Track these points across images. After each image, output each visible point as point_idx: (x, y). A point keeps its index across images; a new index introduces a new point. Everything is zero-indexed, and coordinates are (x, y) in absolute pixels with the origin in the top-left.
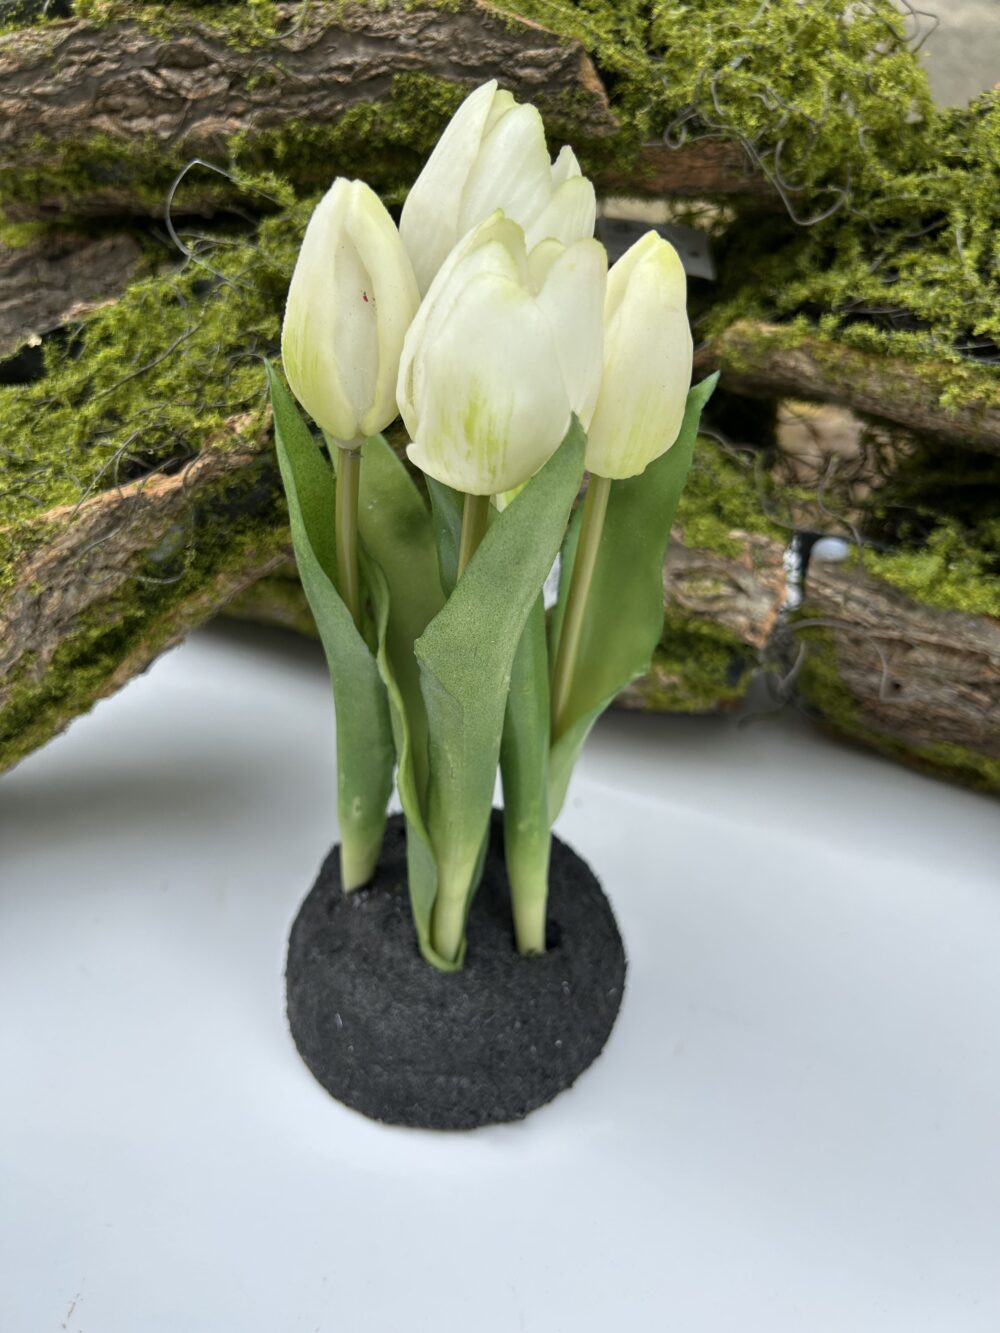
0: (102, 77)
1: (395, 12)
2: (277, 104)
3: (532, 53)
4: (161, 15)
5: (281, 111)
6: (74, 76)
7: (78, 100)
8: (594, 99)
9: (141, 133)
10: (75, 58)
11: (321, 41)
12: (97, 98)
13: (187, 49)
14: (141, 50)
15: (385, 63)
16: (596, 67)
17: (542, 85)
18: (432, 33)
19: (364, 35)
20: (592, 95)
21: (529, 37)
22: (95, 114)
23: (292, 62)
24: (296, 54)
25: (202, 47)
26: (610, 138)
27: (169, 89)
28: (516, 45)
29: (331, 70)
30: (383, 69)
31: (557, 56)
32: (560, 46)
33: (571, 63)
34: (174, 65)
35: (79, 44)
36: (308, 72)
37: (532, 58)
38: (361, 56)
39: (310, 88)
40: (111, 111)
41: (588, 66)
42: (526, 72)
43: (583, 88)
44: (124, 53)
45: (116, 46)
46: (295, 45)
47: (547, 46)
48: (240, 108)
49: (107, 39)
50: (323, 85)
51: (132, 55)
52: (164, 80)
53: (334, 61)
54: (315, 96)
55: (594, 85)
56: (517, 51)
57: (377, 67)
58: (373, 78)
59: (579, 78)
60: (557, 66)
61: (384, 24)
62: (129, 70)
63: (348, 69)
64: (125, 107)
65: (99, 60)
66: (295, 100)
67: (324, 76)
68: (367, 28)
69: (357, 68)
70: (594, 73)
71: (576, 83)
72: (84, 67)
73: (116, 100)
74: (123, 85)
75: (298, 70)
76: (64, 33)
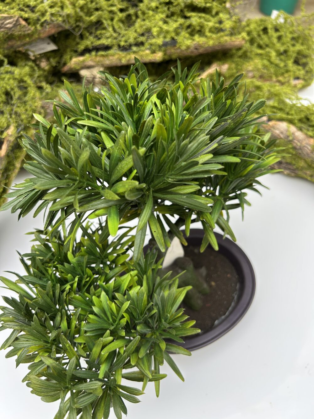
3: (8, 21)
8: (25, 26)
16: (23, 19)
17: (12, 27)
21: (6, 18)
26: (31, 32)
28: (3, 21)
31: (14, 21)
32: (13, 18)
33: (17, 20)
42: (8, 26)
47: (10, 19)
55: (23, 23)
56: (4, 23)
59: (20, 23)
60: (14, 23)
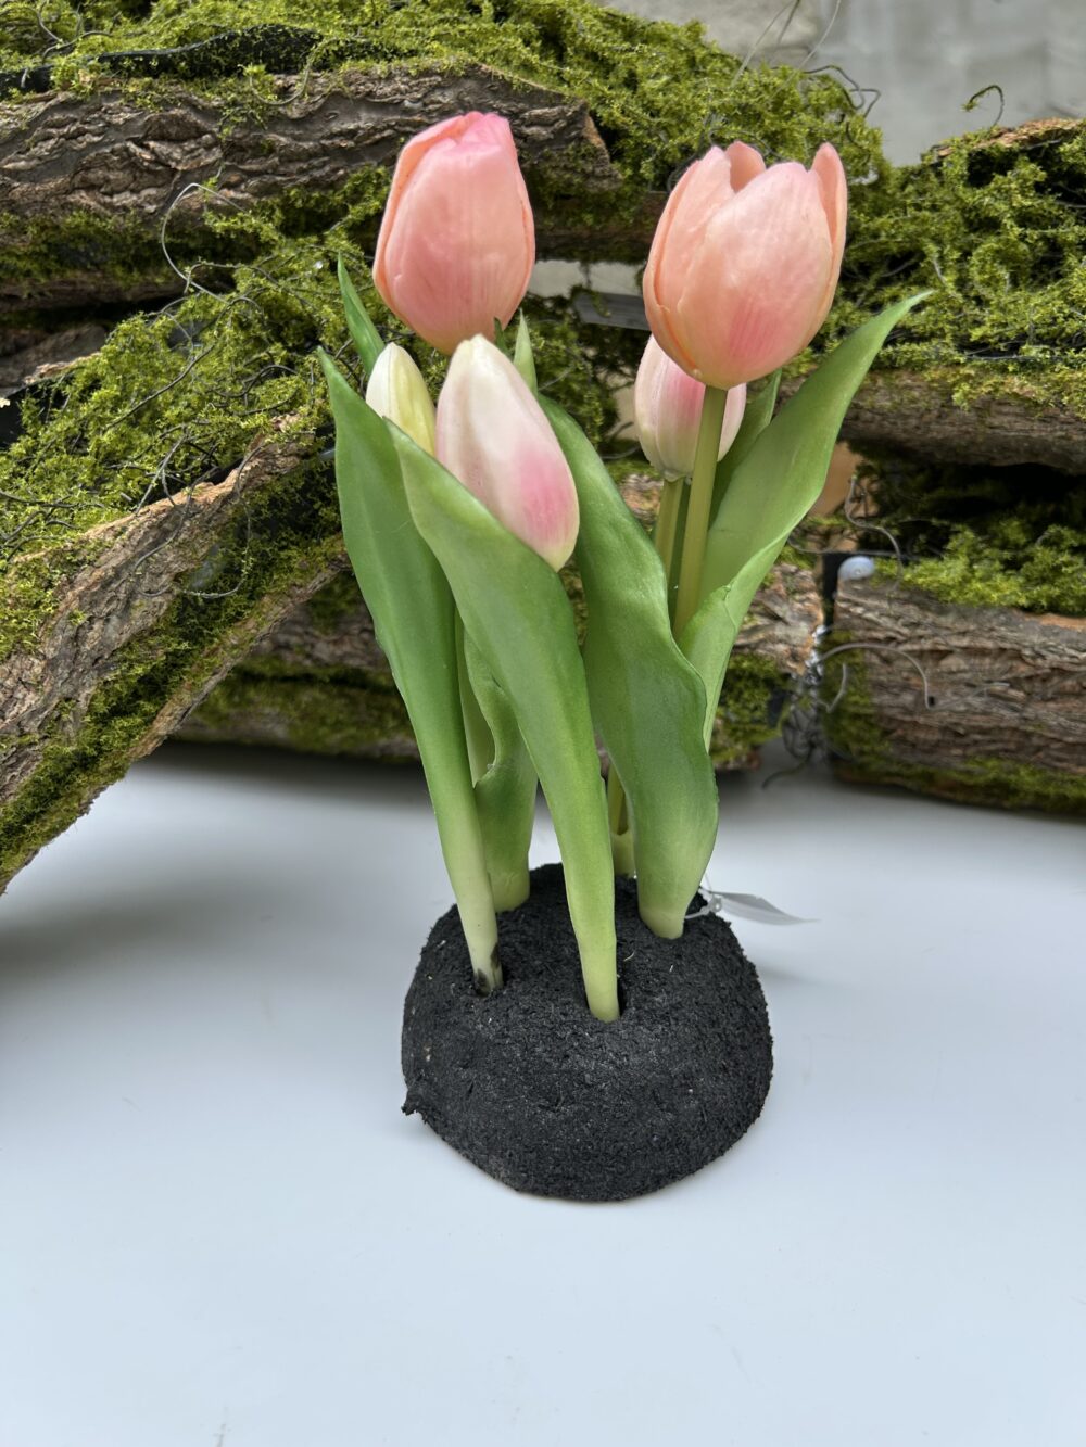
0: (82, 150)
1: (397, 79)
2: (275, 172)
3: (538, 111)
4: (150, 87)
5: (279, 178)
6: (50, 151)
7: (54, 176)
8: (599, 153)
9: (125, 208)
10: (54, 131)
11: (321, 109)
12: (76, 173)
13: (177, 120)
14: (126, 121)
15: (389, 127)
16: (597, 124)
17: (548, 142)
18: (437, 96)
19: (368, 101)
20: (596, 150)
21: (535, 97)
22: (73, 190)
23: (291, 130)
24: (296, 122)
25: (193, 118)
26: (613, 191)
27: (157, 161)
28: (521, 105)
29: (332, 136)
30: (387, 133)
31: (563, 113)
32: (565, 104)
33: (574, 121)
34: (162, 138)
35: (57, 117)
36: (308, 140)
37: (538, 116)
38: (364, 121)
39: (311, 155)
40: (90, 187)
41: (590, 124)
42: (532, 130)
43: (588, 143)
44: (109, 124)
45: (101, 118)
46: (294, 113)
47: (553, 106)
48: (234, 178)
49: (89, 112)
50: (325, 151)
51: (117, 127)
52: (153, 152)
53: (336, 127)
54: (315, 162)
55: (597, 141)
56: (523, 111)
57: (382, 131)
58: (377, 143)
59: (584, 134)
60: (563, 124)
61: (388, 89)
62: (114, 143)
63: (351, 134)
64: (107, 181)
65: (81, 133)
66: (294, 167)
67: (327, 143)
68: (370, 94)
69: (361, 133)
70: (595, 130)
71: (581, 139)
72: (62, 139)
73: (97, 174)
74: (106, 158)
75: (297, 138)
76: (41, 107)
